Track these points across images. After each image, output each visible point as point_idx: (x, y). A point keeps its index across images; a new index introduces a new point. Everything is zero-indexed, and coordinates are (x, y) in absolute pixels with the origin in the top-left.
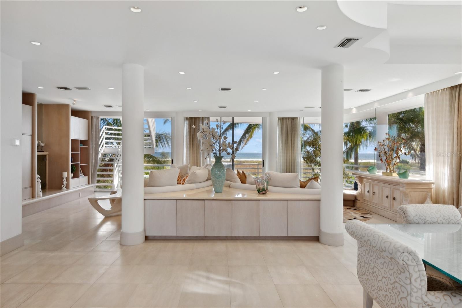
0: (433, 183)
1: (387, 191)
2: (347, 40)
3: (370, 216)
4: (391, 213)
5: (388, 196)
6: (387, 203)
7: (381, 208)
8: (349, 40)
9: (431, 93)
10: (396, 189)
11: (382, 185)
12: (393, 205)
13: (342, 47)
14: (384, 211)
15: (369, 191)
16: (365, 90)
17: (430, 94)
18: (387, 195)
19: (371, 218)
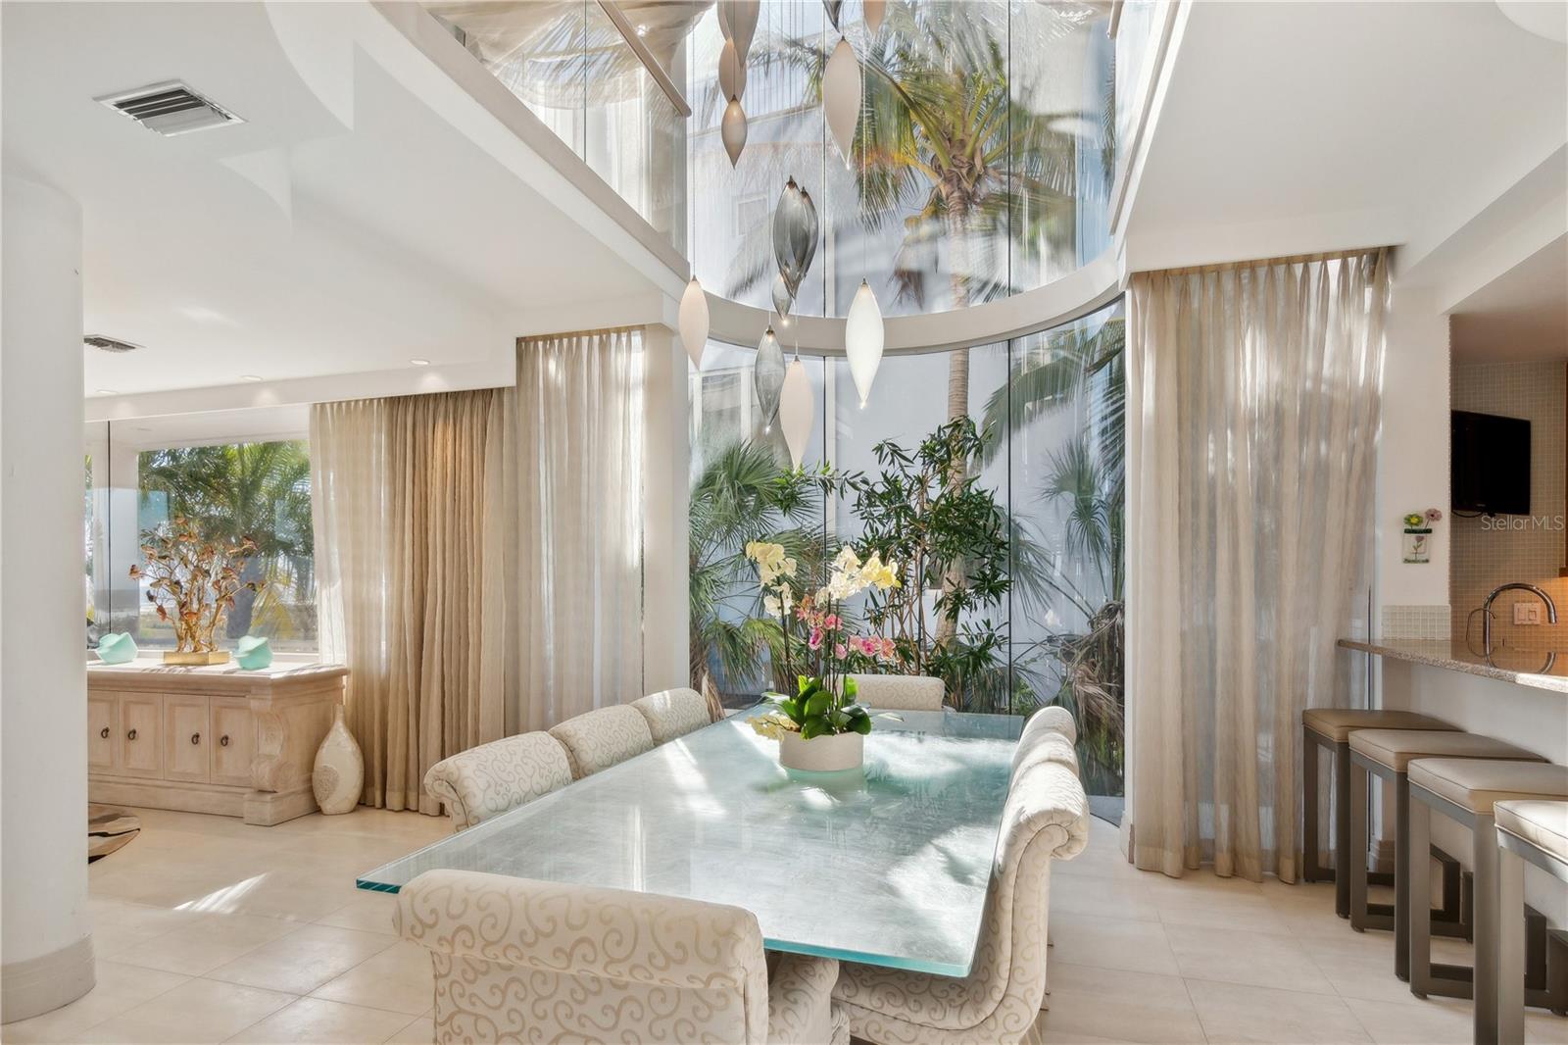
0: (344, 672)
1: (192, 717)
2: (181, 92)
3: (128, 822)
4: (211, 794)
5: (197, 736)
6: (189, 760)
7: (169, 784)
8: (190, 97)
9: (365, 400)
10: (226, 707)
11: (170, 699)
12: (218, 761)
13: (139, 117)
14: (181, 791)
15: (107, 730)
16: (112, 343)
17: (361, 403)
18: (195, 733)
19: (139, 830)
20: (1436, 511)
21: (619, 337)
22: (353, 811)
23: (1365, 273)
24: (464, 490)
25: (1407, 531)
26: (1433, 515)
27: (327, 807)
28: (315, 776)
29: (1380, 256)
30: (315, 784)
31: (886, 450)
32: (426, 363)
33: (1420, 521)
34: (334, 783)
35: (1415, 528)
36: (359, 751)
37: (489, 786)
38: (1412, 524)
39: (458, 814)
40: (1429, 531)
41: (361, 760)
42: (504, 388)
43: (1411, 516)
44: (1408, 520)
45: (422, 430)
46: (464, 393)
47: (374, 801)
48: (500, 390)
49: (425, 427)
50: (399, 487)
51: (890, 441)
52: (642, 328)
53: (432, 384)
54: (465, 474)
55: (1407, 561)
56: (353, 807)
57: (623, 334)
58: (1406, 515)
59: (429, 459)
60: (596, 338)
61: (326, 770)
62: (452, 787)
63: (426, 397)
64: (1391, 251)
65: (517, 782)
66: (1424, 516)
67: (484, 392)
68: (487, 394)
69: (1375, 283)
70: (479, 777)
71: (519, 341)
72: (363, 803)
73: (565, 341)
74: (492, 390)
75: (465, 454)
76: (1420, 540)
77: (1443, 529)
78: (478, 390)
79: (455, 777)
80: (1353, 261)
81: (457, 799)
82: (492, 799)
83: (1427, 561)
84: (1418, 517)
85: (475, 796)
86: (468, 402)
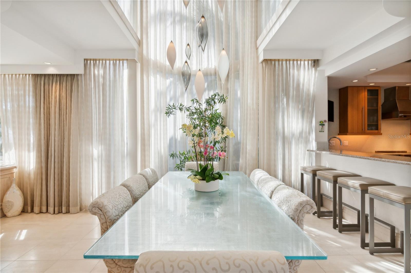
20: (326, 120)
21: (119, 62)
22: (20, 215)
23: (313, 65)
24: (63, 106)
25: (320, 125)
26: (325, 121)
27: (9, 214)
28: (3, 204)
29: (316, 61)
30: (3, 207)
31: (195, 101)
32: (50, 64)
33: (323, 123)
34: (12, 205)
35: (322, 124)
36: (22, 194)
37: (113, 208)
38: (321, 123)
39: (103, 219)
40: (324, 125)
41: (23, 197)
42: (79, 74)
43: (321, 121)
44: (320, 122)
45: (47, 86)
46: (63, 75)
47: (28, 210)
48: (77, 75)
49: (49, 85)
50: (38, 105)
51: (196, 99)
52: (127, 60)
53: (52, 71)
54: (63, 101)
55: (320, 131)
56: (20, 213)
57: (121, 61)
58: (320, 121)
59: (51, 95)
60: (112, 62)
61: (8, 201)
62: (100, 209)
63: (49, 75)
64: (318, 60)
65: (120, 204)
66: (323, 121)
67: (71, 75)
68: (73, 76)
69: (315, 67)
70: (110, 205)
71: (85, 60)
72: (24, 211)
73: (101, 62)
74: (74, 75)
75: (64, 94)
76: (322, 127)
77: (326, 124)
78: (69, 74)
79: (101, 206)
80: (310, 62)
81: (102, 213)
82: (114, 212)
83: (324, 132)
84: (322, 122)
85: (109, 212)
86: (65, 78)
